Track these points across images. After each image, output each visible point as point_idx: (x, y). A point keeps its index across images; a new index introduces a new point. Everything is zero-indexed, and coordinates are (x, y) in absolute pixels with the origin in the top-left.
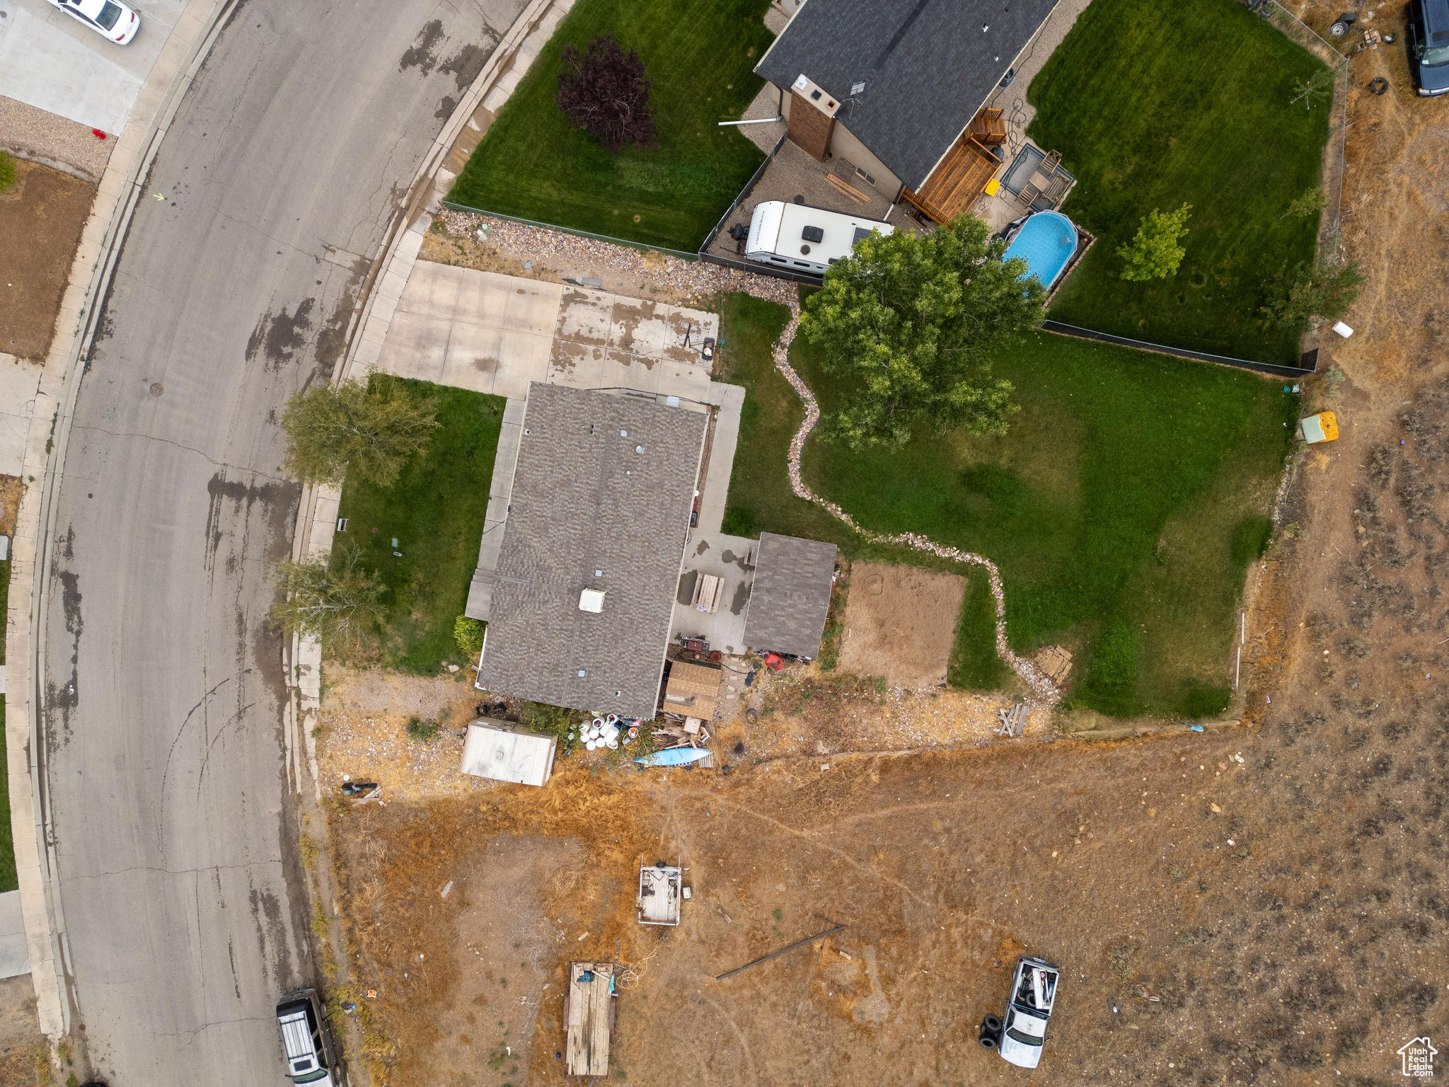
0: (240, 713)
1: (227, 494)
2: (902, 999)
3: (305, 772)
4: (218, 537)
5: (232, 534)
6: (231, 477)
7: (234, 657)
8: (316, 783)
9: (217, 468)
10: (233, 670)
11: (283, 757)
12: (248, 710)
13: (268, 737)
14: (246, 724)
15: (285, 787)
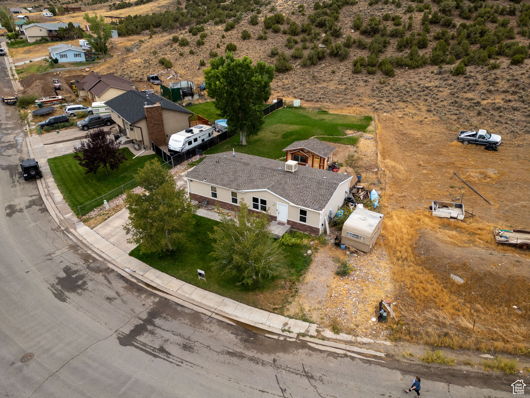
0: (308, 376)
1: (137, 336)
3: (367, 346)
4: (162, 350)
5: (167, 341)
6: (127, 330)
7: (260, 367)
8: (377, 342)
9: (115, 336)
10: (269, 370)
11: (353, 358)
12: (306, 370)
13: (333, 363)
14: (319, 375)
15: (379, 364)
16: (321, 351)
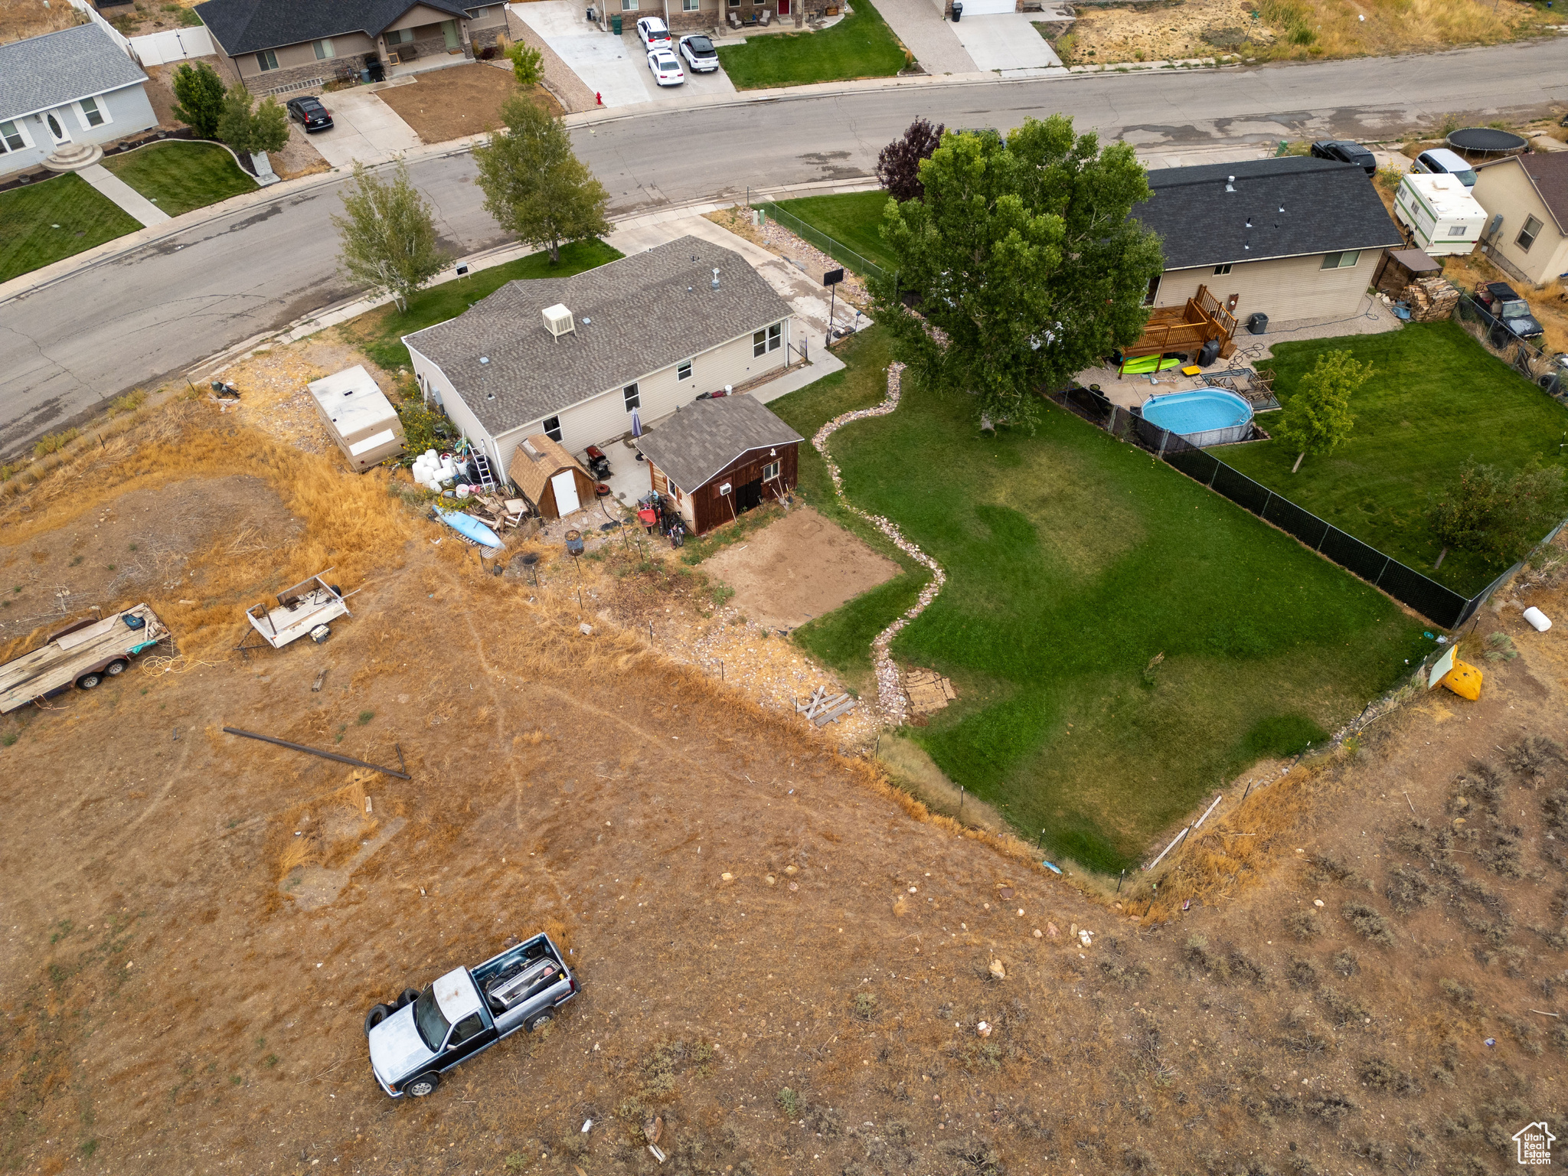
0: (238, 315)
2: (357, 903)
3: (214, 367)
7: (288, 291)
8: (208, 377)
10: (275, 295)
11: (216, 352)
12: (246, 317)
14: (231, 322)
15: (187, 365)
16: (252, 335)
